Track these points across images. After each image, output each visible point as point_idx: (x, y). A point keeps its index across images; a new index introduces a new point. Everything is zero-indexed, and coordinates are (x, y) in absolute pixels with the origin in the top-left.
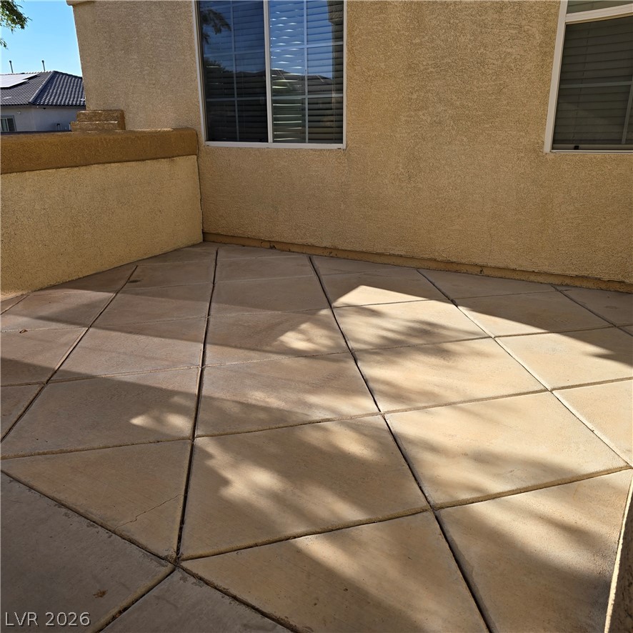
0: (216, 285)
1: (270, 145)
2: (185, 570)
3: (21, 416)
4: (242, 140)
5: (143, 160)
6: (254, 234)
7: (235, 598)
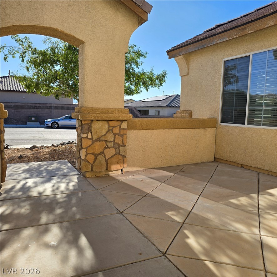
0: (212, 177)
1: (246, 126)
2: (166, 257)
3: (134, 204)
4: (234, 123)
5: (194, 128)
6: (235, 160)
7: (178, 269)
